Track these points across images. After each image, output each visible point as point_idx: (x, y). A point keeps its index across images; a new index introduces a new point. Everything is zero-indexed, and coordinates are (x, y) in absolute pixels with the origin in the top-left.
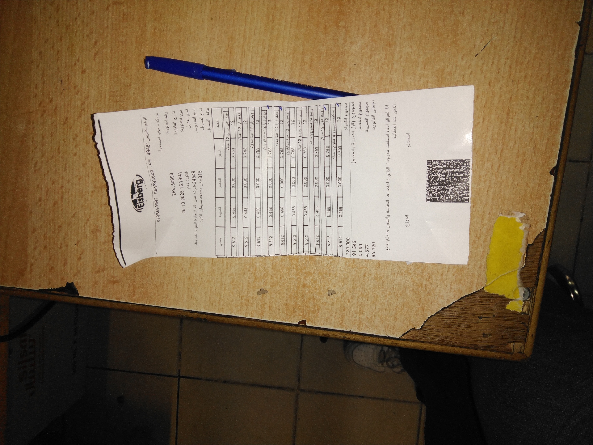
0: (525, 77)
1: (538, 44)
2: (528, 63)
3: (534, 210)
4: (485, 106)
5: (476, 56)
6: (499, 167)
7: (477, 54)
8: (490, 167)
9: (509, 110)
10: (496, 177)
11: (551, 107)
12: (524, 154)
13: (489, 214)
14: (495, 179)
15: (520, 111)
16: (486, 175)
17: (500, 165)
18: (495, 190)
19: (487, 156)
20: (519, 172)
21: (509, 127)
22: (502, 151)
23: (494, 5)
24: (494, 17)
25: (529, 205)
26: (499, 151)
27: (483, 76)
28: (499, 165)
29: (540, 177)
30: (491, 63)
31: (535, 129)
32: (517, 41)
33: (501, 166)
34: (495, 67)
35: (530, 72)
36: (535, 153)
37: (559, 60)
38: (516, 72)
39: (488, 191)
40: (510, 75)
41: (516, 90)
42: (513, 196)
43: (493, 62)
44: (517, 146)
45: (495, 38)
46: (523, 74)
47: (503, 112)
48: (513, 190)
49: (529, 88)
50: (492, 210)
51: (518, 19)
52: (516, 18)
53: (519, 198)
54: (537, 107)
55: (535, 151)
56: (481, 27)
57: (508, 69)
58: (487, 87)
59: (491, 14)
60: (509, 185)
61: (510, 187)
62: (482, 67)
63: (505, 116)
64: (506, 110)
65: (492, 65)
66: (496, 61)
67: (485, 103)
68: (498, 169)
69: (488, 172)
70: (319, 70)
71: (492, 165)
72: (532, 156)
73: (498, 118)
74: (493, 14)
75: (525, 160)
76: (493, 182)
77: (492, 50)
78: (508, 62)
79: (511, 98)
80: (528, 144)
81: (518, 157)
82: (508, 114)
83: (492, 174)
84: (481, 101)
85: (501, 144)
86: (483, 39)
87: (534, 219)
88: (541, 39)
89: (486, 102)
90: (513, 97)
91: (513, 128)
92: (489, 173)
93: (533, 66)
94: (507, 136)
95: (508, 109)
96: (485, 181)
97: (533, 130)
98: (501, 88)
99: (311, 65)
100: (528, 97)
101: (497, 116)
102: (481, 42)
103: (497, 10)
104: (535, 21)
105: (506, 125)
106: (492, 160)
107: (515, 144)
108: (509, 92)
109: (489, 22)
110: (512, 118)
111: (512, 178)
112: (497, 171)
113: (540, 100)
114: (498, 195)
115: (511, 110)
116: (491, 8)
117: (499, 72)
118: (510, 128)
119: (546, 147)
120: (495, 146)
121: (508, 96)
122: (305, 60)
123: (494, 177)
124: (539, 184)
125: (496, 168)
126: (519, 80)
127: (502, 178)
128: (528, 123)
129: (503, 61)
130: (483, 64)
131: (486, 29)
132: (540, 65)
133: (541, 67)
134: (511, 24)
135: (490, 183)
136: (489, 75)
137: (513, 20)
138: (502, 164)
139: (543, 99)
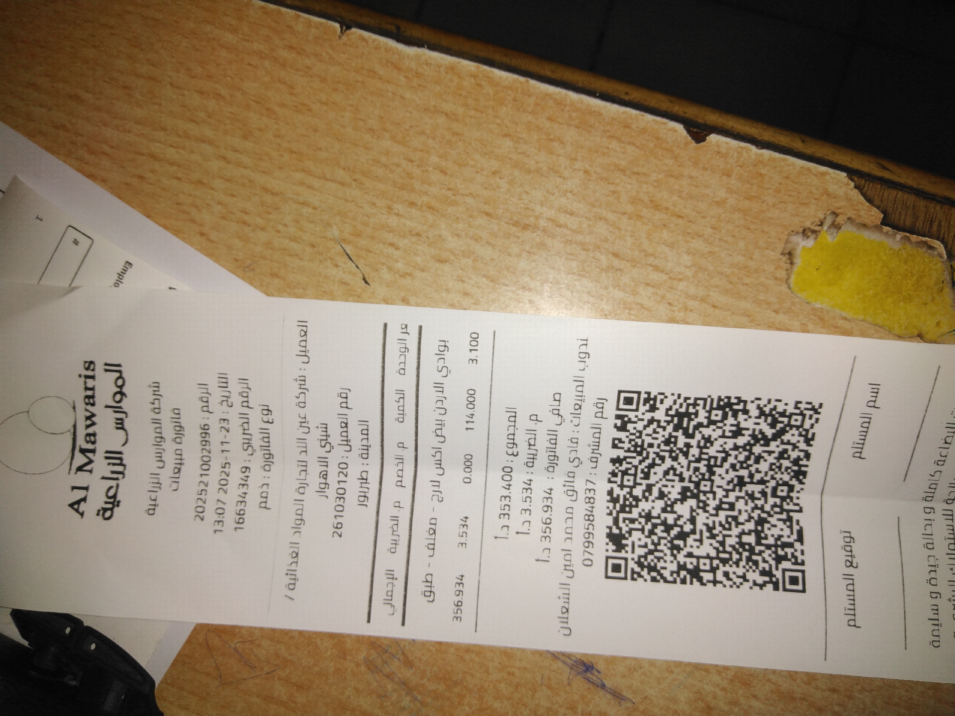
0: (443, 172)
1: (371, 130)
2: (411, 161)
3: (790, 196)
4: (492, 281)
5: (366, 282)
6: (656, 268)
7: (364, 279)
8: (650, 289)
9: (516, 224)
10: (680, 280)
11: (530, 118)
12: (634, 201)
13: (776, 312)
14: (684, 284)
15: (524, 196)
16: (670, 304)
17: (651, 265)
18: (716, 286)
19: (618, 294)
20: (680, 221)
21: (557, 229)
22: (616, 255)
23: (259, 221)
24: (285, 225)
25: (774, 205)
26: (616, 263)
27: (418, 274)
28: (651, 268)
29: (705, 169)
30: (391, 250)
31: (578, 165)
32: (355, 180)
33: (657, 262)
34: (403, 243)
35: (434, 159)
36: (638, 174)
37: (419, 85)
38: (426, 193)
39: (714, 307)
40: (430, 208)
41: (469, 200)
42: (742, 244)
43: (392, 245)
44: (611, 216)
45: (335, 232)
46: (435, 176)
47: (518, 238)
48: (725, 241)
49: (472, 166)
50: (768, 304)
51: (303, 170)
52: (299, 176)
53: (748, 229)
54: (524, 153)
55: (634, 173)
56: (301, 259)
57: (414, 211)
58: (447, 268)
59: (279, 232)
60: (709, 250)
61: (717, 249)
62: (398, 272)
63: (528, 234)
64: (514, 229)
65: (397, 249)
66: (390, 237)
67: (484, 279)
68: (662, 271)
69: (663, 297)
70: (316, 669)
71: (648, 285)
72: (646, 183)
73: (529, 252)
74: (280, 227)
75: (651, 201)
76: (692, 290)
77: (363, 242)
78: (399, 208)
79: (488, 214)
80: (612, 188)
81: (640, 216)
82: (526, 227)
83: (671, 288)
84: (479, 288)
85: (599, 254)
86: (331, 259)
87: (816, 199)
88: (361, 123)
89: (485, 276)
90: (487, 208)
91: (563, 218)
92: (668, 295)
93: (421, 151)
94: (579, 238)
95: (513, 225)
96: (686, 308)
97: (580, 170)
98: (458, 235)
99: (300, 687)
100: (494, 173)
101: (525, 254)
102: (337, 266)
103: (271, 216)
104: (316, 131)
105: (553, 236)
106: (633, 284)
107: (605, 219)
108: (471, 216)
109: (294, 239)
110: (537, 218)
111: (694, 241)
112: (667, 274)
113: (508, 143)
114: (731, 283)
115: (515, 218)
116: (263, 229)
117: (418, 234)
118: (560, 226)
119: (629, 143)
120: (598, 270)
121: (481, 221)
122: (285, 698)
123: (682, 286)
124: (724, 174)
125: (655, 276)
126: (449, 189)
127: (686, 266)
128: (559, 180)
129: (393, 221)
130: (390, 269)
131: (309, 250)
132: (423, 133)
133: (428, 132)
134: (310, 187)
135: (695, 298)
136: (419, 259)
137: (302, 183)
138: (651, 260)
139: (507, 135)
